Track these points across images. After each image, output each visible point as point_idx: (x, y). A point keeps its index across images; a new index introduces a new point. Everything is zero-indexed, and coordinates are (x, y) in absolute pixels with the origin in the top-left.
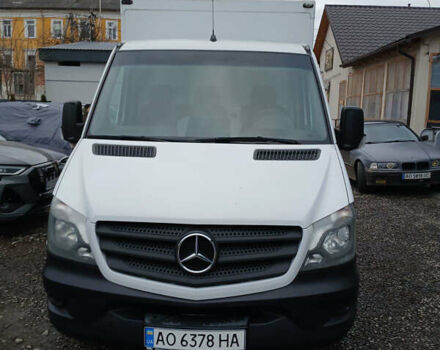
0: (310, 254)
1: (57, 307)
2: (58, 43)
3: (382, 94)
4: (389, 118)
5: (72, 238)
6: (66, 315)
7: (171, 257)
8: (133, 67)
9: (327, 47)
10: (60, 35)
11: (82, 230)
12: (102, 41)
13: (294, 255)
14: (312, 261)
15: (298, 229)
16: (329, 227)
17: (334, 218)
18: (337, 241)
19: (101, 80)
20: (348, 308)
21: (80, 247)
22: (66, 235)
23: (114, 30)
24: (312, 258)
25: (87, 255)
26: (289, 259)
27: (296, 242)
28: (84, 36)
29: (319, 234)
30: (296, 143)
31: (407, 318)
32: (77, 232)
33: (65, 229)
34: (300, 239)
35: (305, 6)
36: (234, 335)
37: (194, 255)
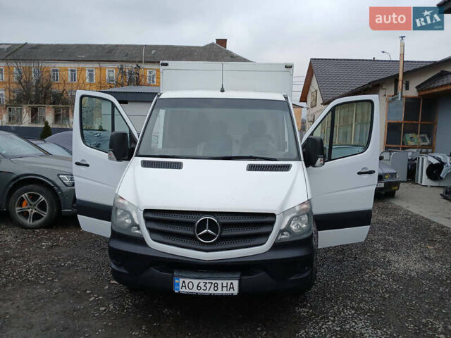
0: (281, 232)
1: (117, 266)
2: (111, 87)
3: (352, 125)
4: (357, 143)
5: (127, 221)
6: (123, 271)
7: (191, 233)
8: (173, 109)
9: (312, 89)
10: (113, 81)
11: (134, 215)
12: (144, 85)
13: (271, 232)
14: (283, 237)
15: (273, 215)
16: (294, 215)
17: (297, 209)
18: (300, 224)
19: (148, 115)
20: (307, 268)
21: (133, 226)
22: (123, 219)
23: (153, 77)
24: (283, 234)
25: (137, 232)
26: (268, 234)
27: (272, 224)
28: (130, 82)
29: (288, 219)
30: (276, 160)
31: (355, 282)
32: (131, 218)
33: (123, 215)
34: (275, 222)
35: (286, 67)
36: (232, 283)
37: (205, 231)
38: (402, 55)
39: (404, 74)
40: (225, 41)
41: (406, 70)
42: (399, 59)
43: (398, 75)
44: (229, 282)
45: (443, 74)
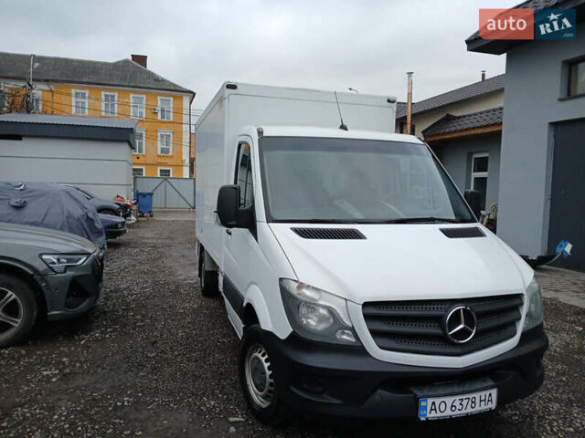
21: (339, 329)
35: (389, 101)
36: (490, 395)
37: (461, 326)
38: (410, 94)
39: (413, 116)
40: (145, 58)
41: (414, 112)
42: (406, 101)
43: (405, 118)
44: (488, 393)
45: (449, 119)
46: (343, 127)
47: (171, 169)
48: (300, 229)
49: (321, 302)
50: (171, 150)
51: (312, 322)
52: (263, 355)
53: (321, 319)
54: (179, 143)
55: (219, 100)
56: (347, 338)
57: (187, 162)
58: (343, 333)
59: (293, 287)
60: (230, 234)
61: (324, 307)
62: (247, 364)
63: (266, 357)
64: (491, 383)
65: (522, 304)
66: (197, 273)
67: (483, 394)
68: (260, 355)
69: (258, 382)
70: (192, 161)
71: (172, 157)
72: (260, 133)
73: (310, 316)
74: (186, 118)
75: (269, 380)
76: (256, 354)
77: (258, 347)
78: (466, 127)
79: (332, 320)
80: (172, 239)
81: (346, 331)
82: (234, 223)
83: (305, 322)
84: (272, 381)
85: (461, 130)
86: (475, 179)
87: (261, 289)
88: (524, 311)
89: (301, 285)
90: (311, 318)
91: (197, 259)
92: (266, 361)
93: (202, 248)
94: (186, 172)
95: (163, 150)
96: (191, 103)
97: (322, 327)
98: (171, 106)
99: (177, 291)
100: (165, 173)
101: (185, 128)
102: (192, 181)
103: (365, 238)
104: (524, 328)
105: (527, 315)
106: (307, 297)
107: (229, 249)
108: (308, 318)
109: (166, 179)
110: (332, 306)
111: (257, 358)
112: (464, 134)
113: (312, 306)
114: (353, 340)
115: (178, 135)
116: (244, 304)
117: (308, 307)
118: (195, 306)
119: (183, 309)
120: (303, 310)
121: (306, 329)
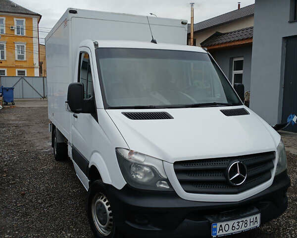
21: (158, 181)
35: (182, 23)
36: (256, 218)
37: (237, 175)
38: (192, 18)
39: (194, 33)
41: (195, 30)
43: (189, 34)
44: (254, 217)
45: (218, 35)
46: (154, 41)
47: (26, 70)
48: (128, 113)
49: (146, 163)
50: (25, 56)
51: (140, 176)
52: (105, 201)
53: (146, 174)
54: (31, 51)
55: (64, 21)
56: (163, 186)
57: (37, 65)
58: (161, 183)
59: (126, 154)
60: (76, 117)
61: (147, 166)
62: (93, 207)
63: (107, 201)
64: (256, 210)
65: (275, 158)
66: (51, 144)
67: (252, 218)
68: (102, 201)
69: (102, 219)
70: (41, 64)
71: (26, 61)
72: (96, 45)
73: (138, 173)
74: (35, 34)
75: (109, 217)
76: (100, 200)
77: (101, 195)
78: (229, 40)
79: (153, 175)
80: (30, 121)
81: (163, 182)
82: (80, 110)
83: (135, 177)
84: (112, 217)
85: (226, 43)
86: (235, 75)
87: (101, 155)
88: (276, 163)
89: (131, 152)
90: (139, 174)
91: (50, 135)
92: (107, 204)
93: (54, 127)
94: (37, 72)
95: (19, 57)
96: (38, 23)
97: (146, 180)
98: (24, 24)
99: (36, 158)
100: (21, 73)
101: (35, 40)
102: (42, 78)
103: (173, 118)
104: (276, 173)
105: (277, 165)
106: (136, 160)
107: (75, 127)
108: (136, 174)
109: (22, 78)
110: (153, 165)
111: (100, 203)
112: (228, 45)
113: (139, 166)
114: (168, 187)
115: (30, 45)
116: (90, 166)
117: (136, 167)
118: (51, 168)
119: (42, 170)
120: (134, 169)
121: (136, 182)
